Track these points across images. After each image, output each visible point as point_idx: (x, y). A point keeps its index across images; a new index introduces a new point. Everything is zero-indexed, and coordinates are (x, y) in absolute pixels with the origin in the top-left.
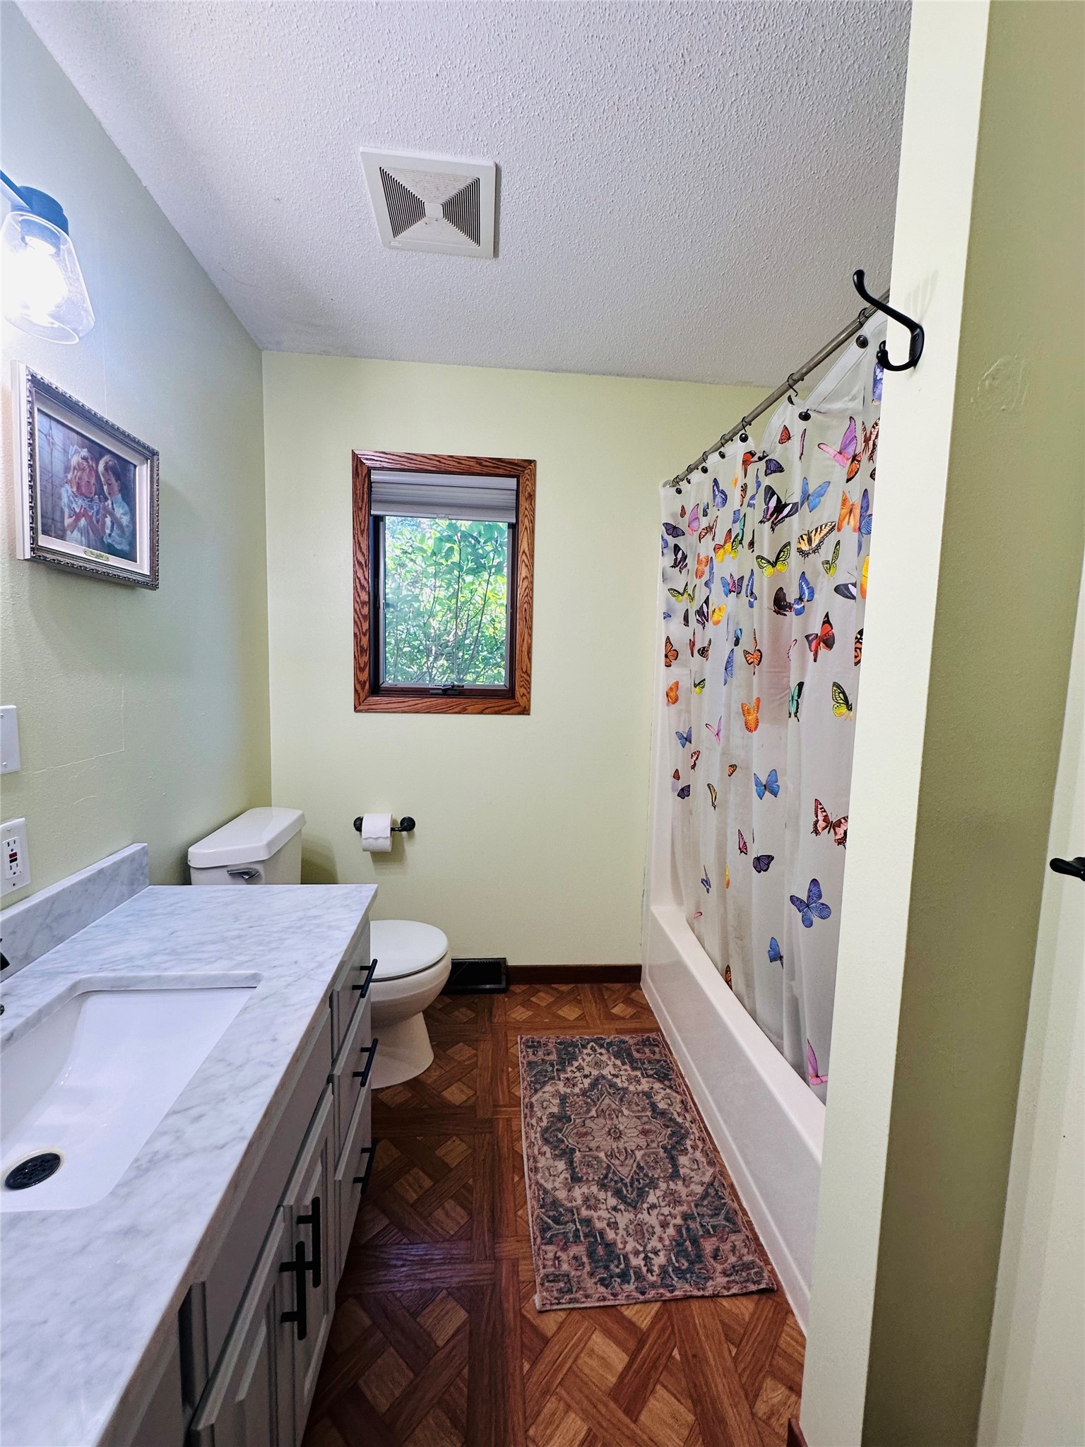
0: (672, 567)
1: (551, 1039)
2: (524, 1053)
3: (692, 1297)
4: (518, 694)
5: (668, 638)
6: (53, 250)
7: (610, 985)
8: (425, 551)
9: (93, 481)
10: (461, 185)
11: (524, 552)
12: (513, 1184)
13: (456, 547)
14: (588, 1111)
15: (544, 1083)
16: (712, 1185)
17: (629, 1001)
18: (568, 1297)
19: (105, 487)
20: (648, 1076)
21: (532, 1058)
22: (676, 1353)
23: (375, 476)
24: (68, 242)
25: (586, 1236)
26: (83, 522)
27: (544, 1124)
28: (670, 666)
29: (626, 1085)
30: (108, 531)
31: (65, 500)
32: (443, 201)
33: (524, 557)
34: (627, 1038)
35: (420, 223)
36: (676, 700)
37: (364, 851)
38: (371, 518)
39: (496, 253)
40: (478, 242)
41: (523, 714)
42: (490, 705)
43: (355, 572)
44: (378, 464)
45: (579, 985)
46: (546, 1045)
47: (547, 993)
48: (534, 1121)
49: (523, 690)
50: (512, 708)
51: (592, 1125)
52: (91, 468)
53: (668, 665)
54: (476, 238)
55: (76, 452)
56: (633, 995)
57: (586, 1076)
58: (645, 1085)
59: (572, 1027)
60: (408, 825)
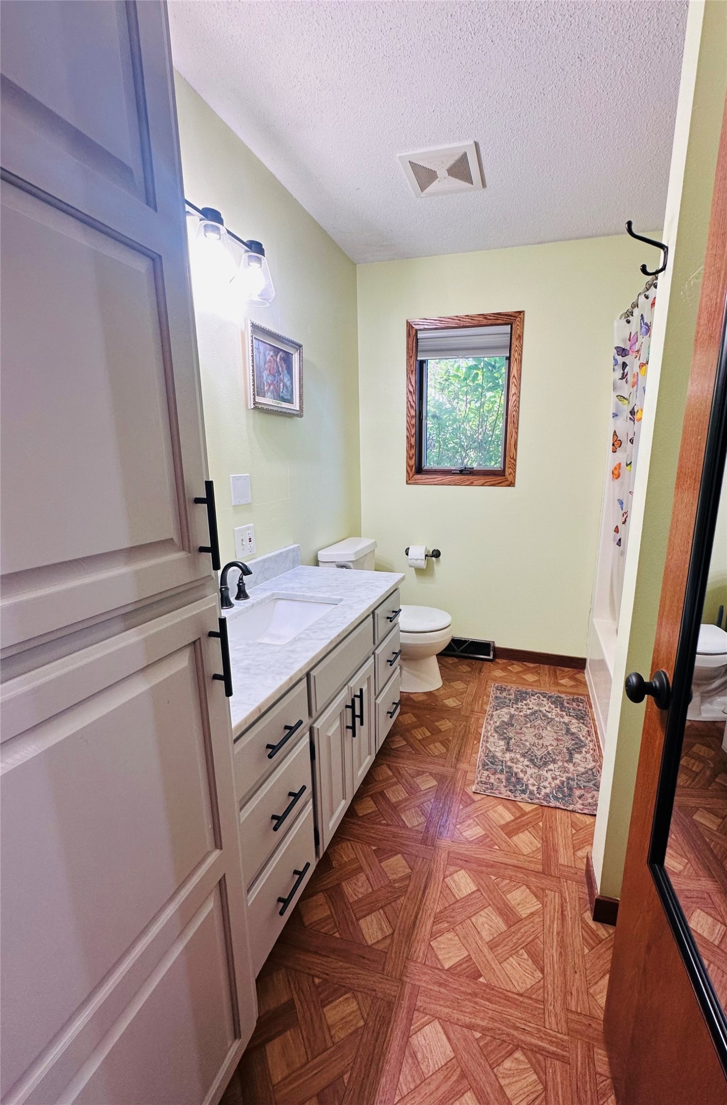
0: (620, 379)
1: (513, 688)
2: (495, 692)
3: (559, 808)
4: (507, 473)
5: (615, 432)
6: (259, 265)
7: (562, 668)
8: (460, 377)
9: (275, 366)
10: (457, 157)
11: (514, 376)
12: (473, 744)
13: (480, 372)
14: (526, 724)
15: (503, 707)
16: (592, 770)
17: (572, 678)
18: (490, 791)
19: (280, 368)
20: (570, 716)
21: (498, 695)
22: (541, 824)
23: (420, 335)
24: (264, 259)
25: (507, 772)
26: (272, 387)
27: (498, 724)
28: (615, 452)
29: (554, 717)
30: (281, 390)
31: (265, 378)
32: (447, 168)
33: (514, 380)
34: (563, 696)
35: (436, 182)
36: (618, 476)
37: (410, 567)
38: (417, 362)
39: (484, 185)
40: (472, 183)
41: (509, 486)
42: (488, 480)
43: (408, 398)
44: (422, 327)
45: (541, 665)
46: (509, 690)
47: (519, 666)
48: (492, 722)
49: (510, 470)
50: (503, 482)
51: (526, 730)
52: (274, 360)
53: (614, 452)
54: (470, 181)
55: (269, 354)
56: (577, 676)
57: (530, 709)
58: (566, 719)
59: (530, 685)
60: (436, 554)
